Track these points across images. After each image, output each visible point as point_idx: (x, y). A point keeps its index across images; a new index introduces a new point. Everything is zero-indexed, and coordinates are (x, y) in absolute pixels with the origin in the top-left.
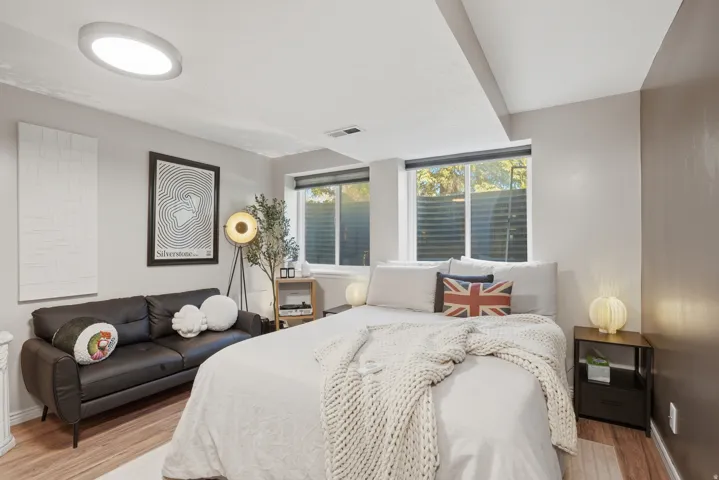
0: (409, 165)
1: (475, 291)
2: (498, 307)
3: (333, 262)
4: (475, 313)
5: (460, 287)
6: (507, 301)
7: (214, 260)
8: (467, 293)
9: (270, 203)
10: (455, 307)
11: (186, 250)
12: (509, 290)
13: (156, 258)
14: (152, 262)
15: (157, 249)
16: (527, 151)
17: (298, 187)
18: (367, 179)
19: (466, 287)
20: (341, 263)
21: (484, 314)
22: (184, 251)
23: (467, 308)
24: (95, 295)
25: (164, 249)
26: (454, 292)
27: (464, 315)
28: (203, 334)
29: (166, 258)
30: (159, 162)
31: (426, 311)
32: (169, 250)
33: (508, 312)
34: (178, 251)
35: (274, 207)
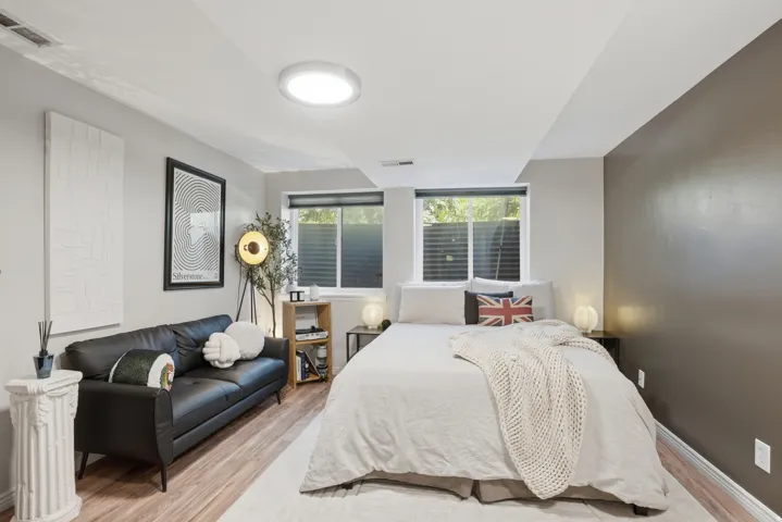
0: (419, 194)
1: (506, 304)
2: (526, 316)
3: (335, 286)
4: (508, 322)
5: (493, 302)
6: (529, 311)
7: (220, 284)
8: (500, 306)
9: (274, 223)
10: (491, 318)
11: (198, 273)
12: (530, 303)
13: (173, 281)
14: (169, 285)
15: (173, 271)
16: (523, 192)
17: (292, 206)
18: (381, 203)
19: (498, 301)
20: (343, 286)
21: (516, 322)
22: (196, 273)
23: (502, 318)
24: (118, 325)
25: (180, 271)
26: (489, 306)
27: (499, 324)
28: (238, 363)
30: (176, 170)
31: (460, 324)
32: (184, 272)
33: (532, 318)
34: (191, 273)
35: (278, 227)
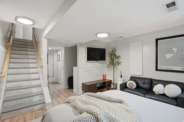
11: (171, 67)
13: (158, 69)
15: (158, 66)
22: (169, 67)
24: (142, 76)
25: (161, 66)
29: (162, 69)
30: (159, 41)
32: (163, 67)
34: (166, 67)
